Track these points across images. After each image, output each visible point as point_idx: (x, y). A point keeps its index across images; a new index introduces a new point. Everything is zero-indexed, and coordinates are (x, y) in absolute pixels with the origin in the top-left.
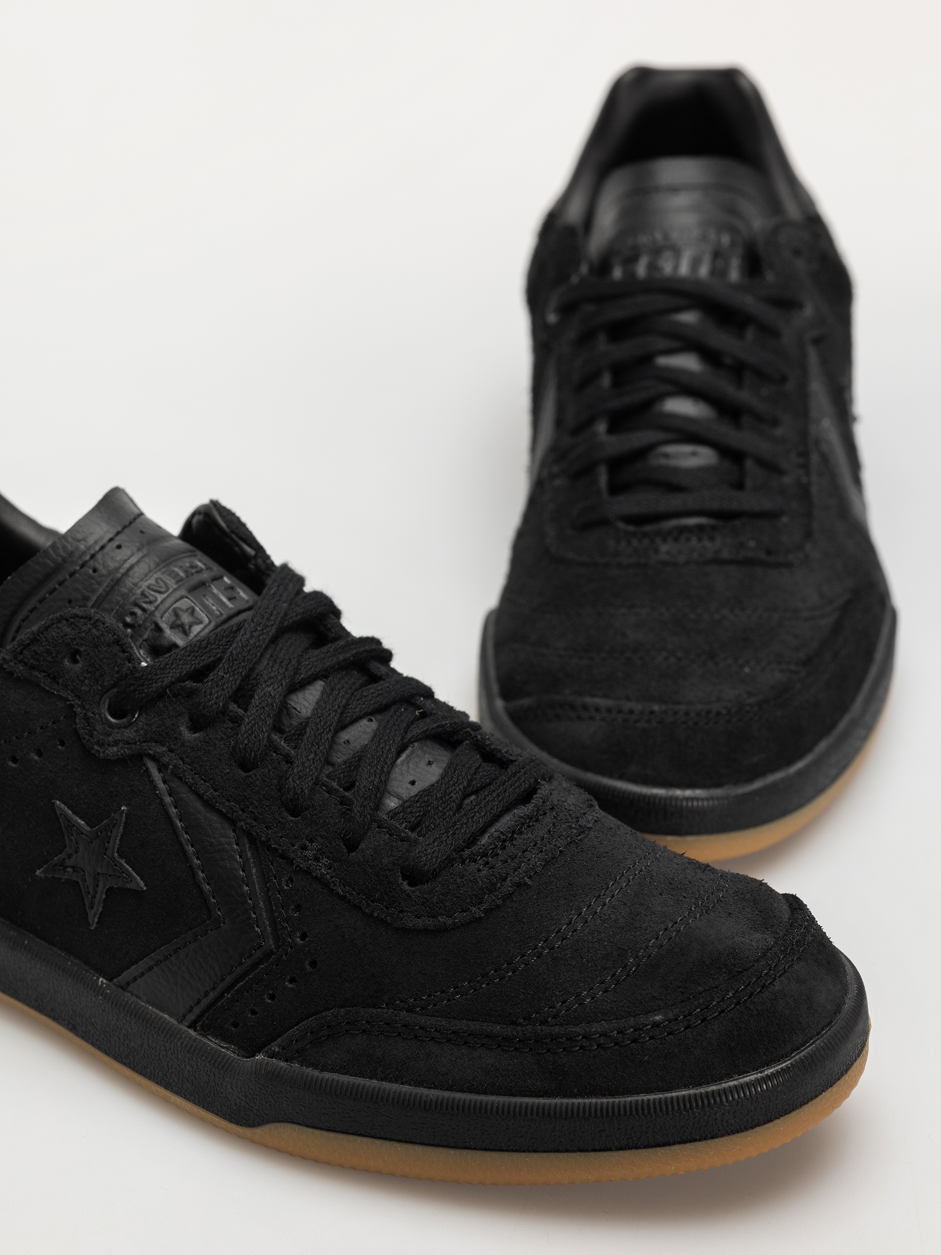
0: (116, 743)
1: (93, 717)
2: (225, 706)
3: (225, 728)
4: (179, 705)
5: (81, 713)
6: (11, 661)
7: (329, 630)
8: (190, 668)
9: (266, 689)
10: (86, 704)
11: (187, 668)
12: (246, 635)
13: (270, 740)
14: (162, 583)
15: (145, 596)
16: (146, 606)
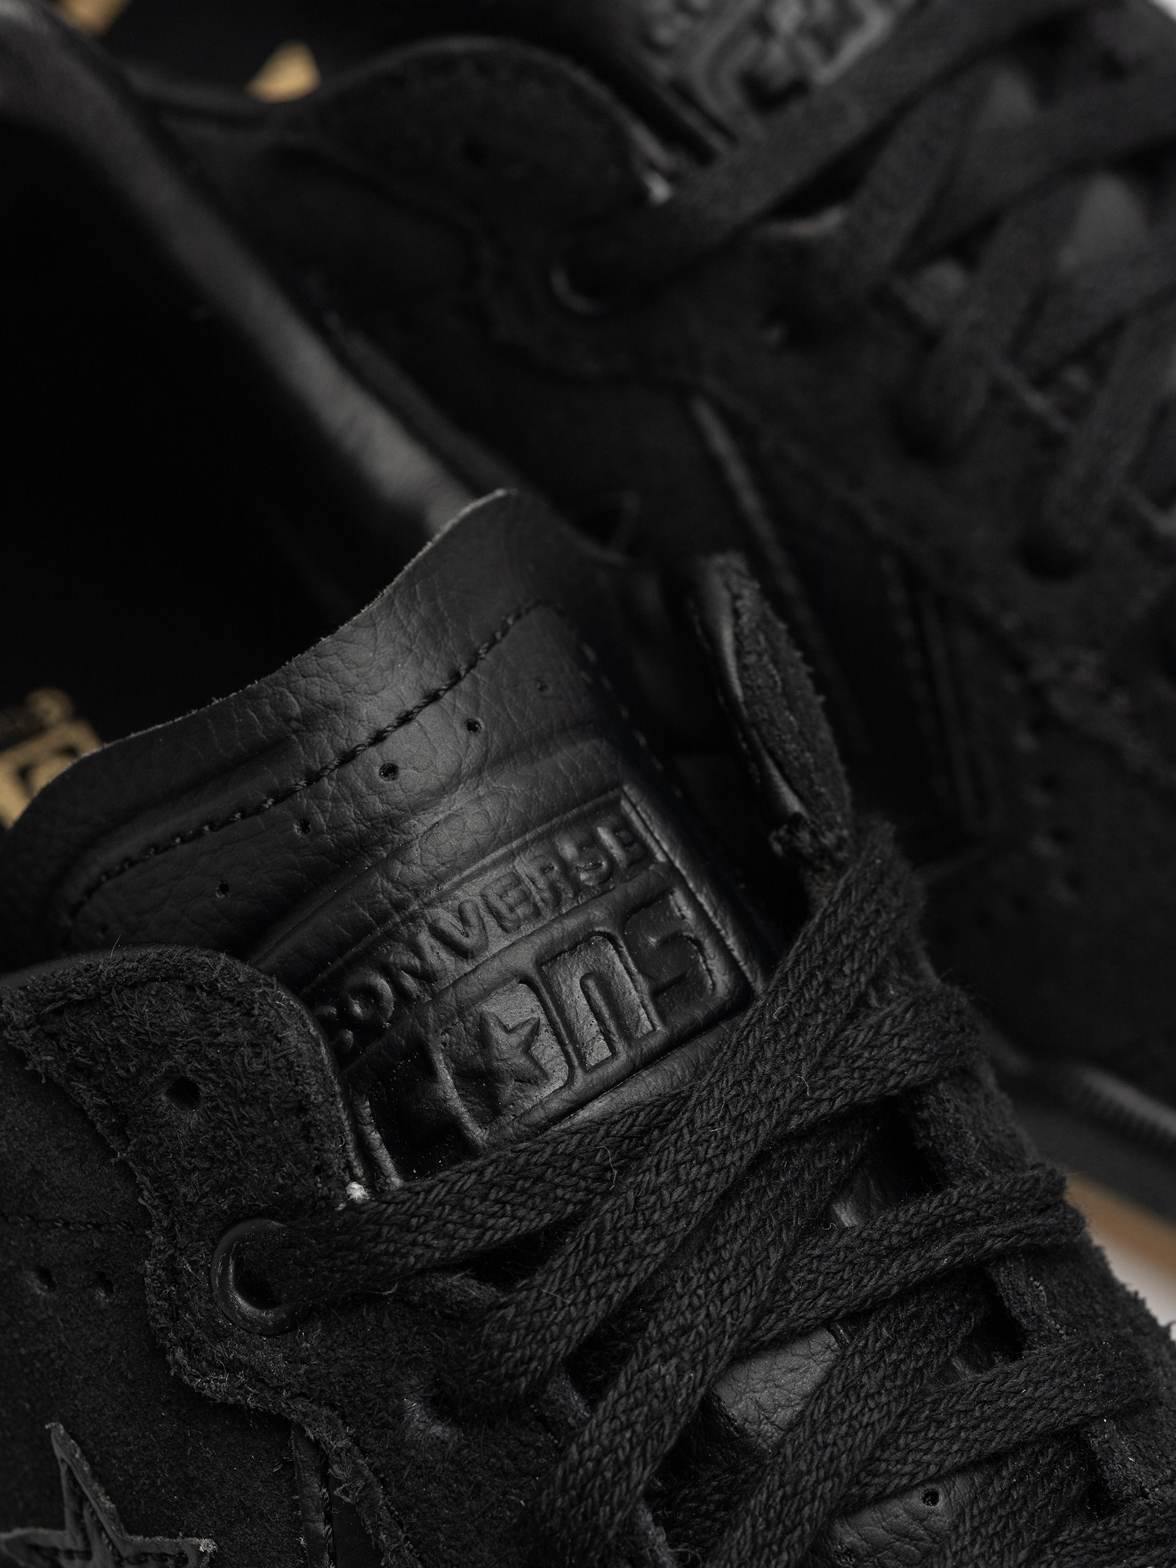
0: (232, 1367)
1: (189, 1274)
2: (540, 1384)
3: (521, 1443)
4: (417, 1333)
5: (160, 1252)
6: (27, 1028)
7: (925, 1124)
8: (479, 1238)
9: (656, 1366)
10: (181, 1230)
11: (466, 1241)
12: (658, 1175)
13: (630, 1526)
14: (473, 919)
15: (417, 951)
16: (409, 982)
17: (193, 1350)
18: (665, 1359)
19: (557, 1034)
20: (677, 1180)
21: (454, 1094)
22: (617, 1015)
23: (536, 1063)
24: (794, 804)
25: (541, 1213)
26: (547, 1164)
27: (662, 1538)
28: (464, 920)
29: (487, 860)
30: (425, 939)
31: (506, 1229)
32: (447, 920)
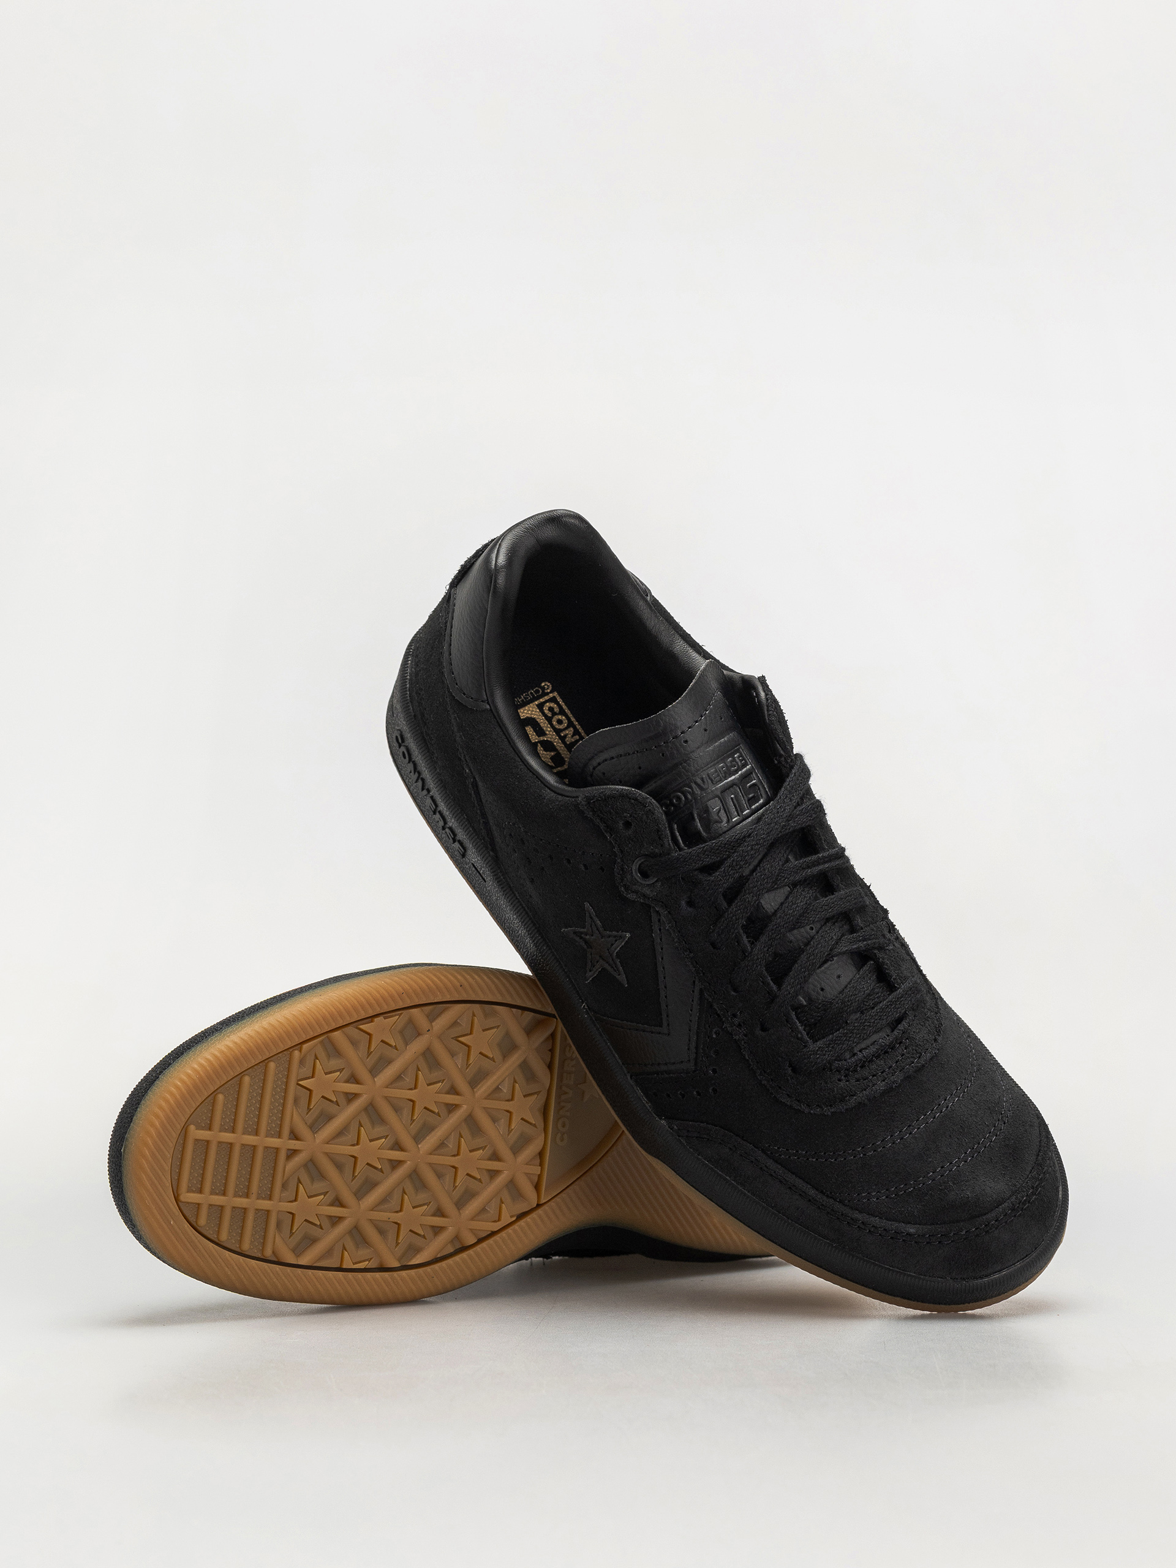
1: (627, 869)
2: (716, 900)
5: (619, 861)
8: (702, 863)
9: (746, 895)
10: (625, 859)
11: (699, 863)
13: (738, 934)
14: (705, 780)
15: (691, 787)
16: (689, 797)
17: (627, 888)
18: (749, 893)
19: (725, 811)
20: (752, 849)
21: (699, 824)
22: (739, 806)
23: (720, 818)
24: (782, 752)
25: (717, 858)
26: (719, 846)
27: (745, 937)
28: (703, 781)
29: (709, 766)
30: (694, 785)
31: (708, 862)
32: (699, 781)
